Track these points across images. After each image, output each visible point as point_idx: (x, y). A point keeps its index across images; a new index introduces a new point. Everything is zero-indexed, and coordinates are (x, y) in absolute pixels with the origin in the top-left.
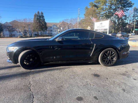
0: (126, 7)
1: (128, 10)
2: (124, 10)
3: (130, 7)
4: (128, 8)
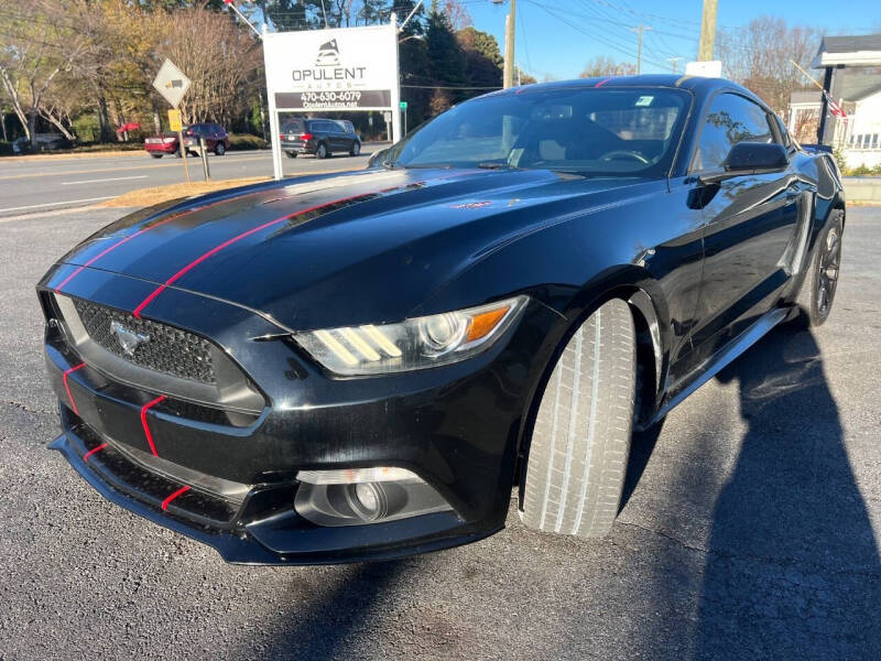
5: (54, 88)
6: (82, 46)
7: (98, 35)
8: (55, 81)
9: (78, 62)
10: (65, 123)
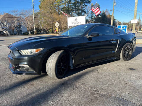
0: (85, 3)
1: (87, 6)
2: (83, 5)
3: (88, 3)
4: (86, 4)
5: (47, 25)
6: (50, 20)
7: (52, 18)
8: (47, 24)
9: (50, 22)
10: (48, 30)
